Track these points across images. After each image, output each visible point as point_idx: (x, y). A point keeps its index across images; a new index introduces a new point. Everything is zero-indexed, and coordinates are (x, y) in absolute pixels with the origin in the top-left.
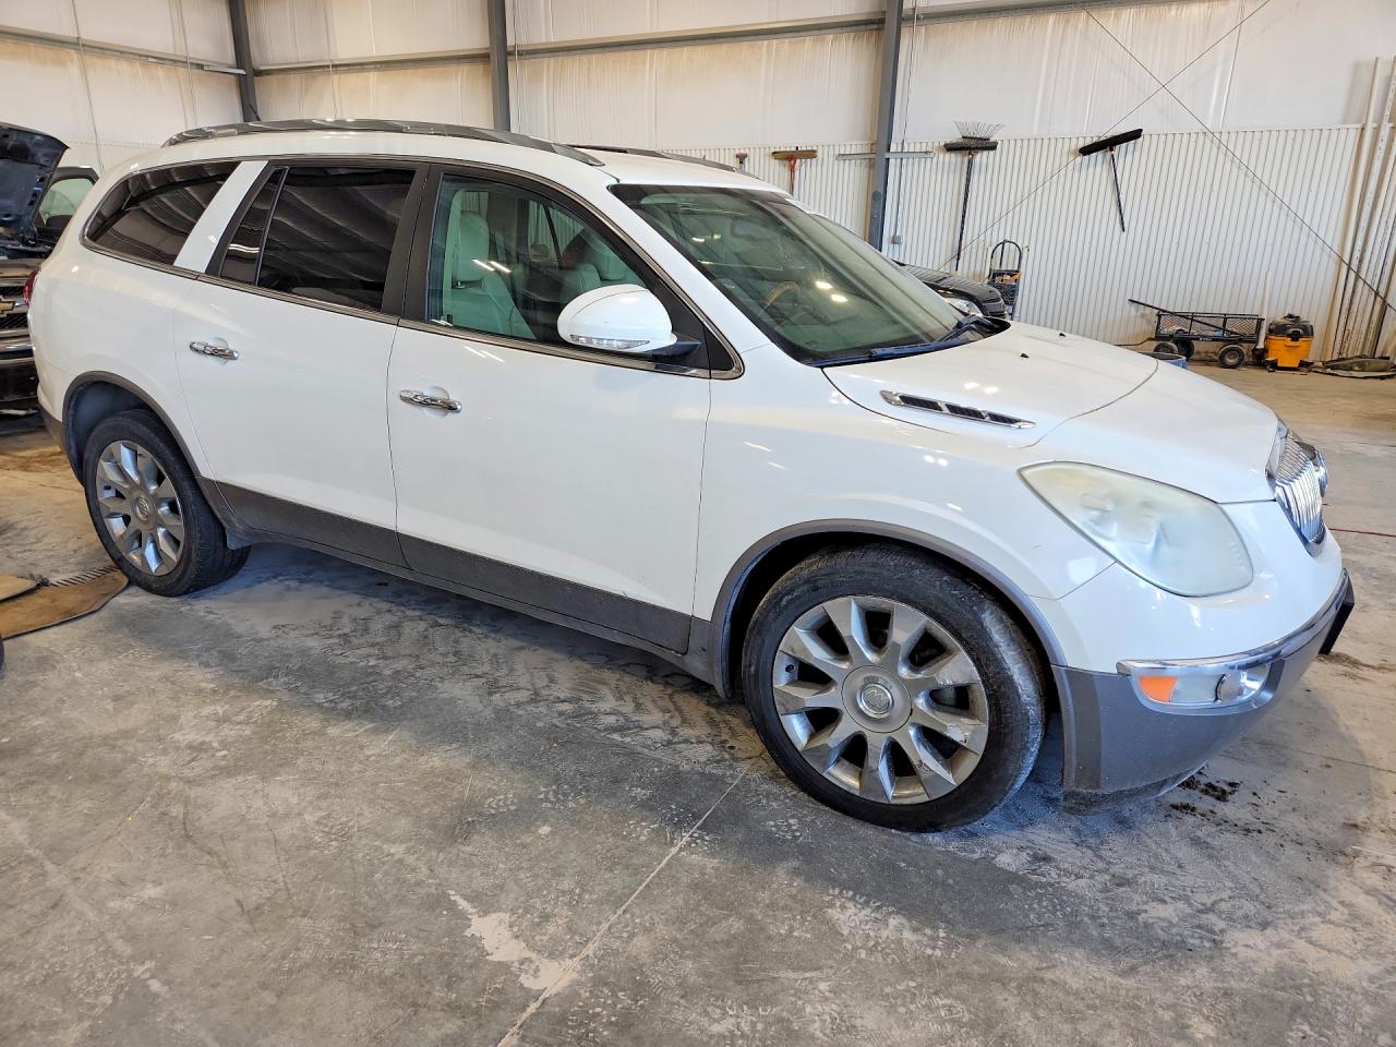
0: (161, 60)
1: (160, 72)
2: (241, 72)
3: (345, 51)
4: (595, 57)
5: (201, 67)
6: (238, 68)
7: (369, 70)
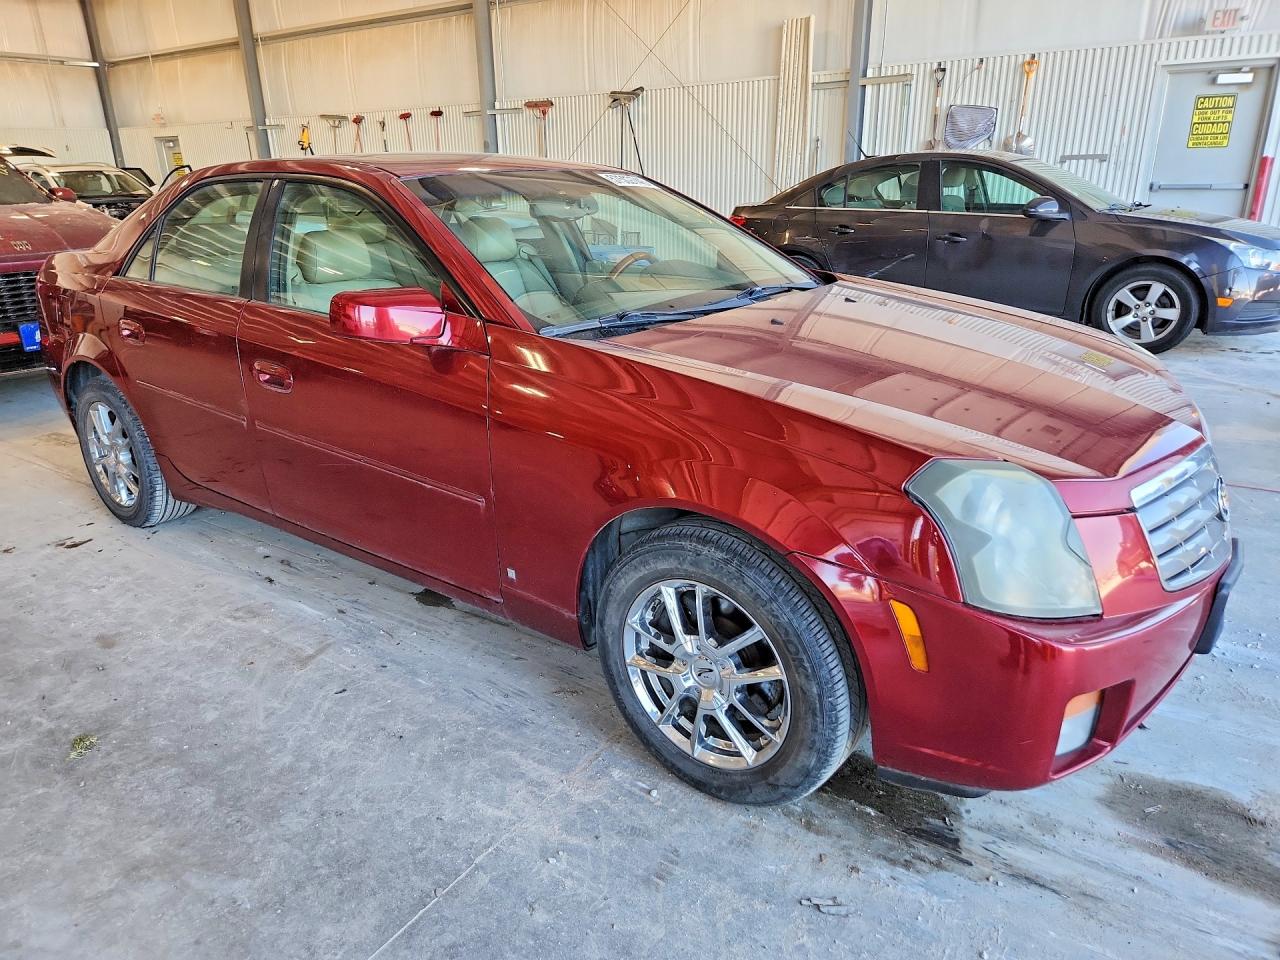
0: (27, 59)
1: (26, 69)
2: (96, 65)
3: (162, 45)
4: (311, 40)
5: (62, 62)
6: (95, 60)
7: (177, 58)
